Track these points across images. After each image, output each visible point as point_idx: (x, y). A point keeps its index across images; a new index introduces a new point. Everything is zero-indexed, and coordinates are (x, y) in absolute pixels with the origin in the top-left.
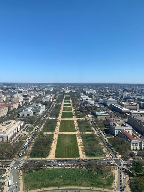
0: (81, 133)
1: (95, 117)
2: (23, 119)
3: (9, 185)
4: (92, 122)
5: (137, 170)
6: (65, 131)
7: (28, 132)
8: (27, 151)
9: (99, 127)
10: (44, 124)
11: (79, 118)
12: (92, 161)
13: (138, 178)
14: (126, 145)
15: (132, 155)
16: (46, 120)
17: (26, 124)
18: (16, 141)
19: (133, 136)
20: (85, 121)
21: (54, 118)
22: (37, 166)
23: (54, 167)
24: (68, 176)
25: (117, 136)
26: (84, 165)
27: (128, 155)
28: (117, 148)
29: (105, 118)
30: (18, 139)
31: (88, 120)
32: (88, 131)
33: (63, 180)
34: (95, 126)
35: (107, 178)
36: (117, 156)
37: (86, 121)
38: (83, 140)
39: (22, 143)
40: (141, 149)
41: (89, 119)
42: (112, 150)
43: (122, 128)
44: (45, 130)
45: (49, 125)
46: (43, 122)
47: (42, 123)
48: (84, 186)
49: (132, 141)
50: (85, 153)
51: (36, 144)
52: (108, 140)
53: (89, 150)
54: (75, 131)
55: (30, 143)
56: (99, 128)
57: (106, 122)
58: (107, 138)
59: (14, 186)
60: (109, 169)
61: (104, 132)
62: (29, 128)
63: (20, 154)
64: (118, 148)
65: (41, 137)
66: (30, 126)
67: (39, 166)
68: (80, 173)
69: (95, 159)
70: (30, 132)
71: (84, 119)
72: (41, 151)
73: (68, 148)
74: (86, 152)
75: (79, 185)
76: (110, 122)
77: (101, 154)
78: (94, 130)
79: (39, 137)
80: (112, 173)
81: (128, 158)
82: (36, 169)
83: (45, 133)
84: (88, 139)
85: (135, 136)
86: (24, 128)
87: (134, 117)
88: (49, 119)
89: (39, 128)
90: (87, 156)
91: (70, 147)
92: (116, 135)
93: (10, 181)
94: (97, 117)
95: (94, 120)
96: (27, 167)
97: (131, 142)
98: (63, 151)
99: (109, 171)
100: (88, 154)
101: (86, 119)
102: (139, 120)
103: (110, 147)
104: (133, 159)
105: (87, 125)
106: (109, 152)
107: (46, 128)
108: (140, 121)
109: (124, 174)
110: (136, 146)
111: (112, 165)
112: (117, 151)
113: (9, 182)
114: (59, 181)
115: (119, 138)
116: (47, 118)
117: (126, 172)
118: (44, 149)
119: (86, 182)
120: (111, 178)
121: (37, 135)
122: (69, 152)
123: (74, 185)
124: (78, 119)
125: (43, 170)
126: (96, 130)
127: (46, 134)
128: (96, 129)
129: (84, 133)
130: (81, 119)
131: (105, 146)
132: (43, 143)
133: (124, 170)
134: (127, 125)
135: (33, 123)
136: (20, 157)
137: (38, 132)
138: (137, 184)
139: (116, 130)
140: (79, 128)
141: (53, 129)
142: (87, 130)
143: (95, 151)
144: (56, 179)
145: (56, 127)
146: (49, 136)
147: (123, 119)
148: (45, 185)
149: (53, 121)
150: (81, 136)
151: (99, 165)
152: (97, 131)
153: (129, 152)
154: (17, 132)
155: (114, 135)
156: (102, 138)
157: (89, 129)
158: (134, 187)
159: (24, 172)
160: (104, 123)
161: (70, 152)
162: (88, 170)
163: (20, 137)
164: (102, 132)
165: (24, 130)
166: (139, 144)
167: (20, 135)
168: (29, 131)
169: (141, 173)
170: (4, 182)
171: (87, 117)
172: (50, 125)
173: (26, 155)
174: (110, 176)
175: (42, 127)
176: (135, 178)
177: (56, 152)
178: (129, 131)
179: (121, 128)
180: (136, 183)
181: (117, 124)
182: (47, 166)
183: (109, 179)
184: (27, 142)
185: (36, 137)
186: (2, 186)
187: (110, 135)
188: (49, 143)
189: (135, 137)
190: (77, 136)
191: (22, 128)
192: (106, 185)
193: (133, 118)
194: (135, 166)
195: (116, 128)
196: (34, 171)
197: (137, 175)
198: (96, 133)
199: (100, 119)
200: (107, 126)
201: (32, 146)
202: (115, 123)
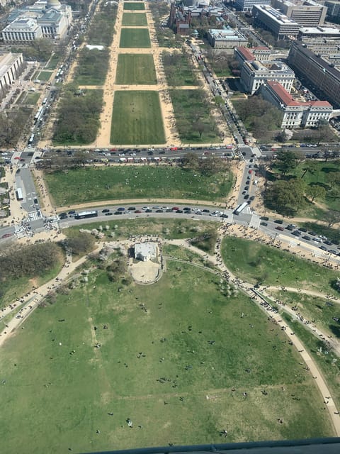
0: (171, 88)
1: (207, 45)
2: (18, 47)
3: (20, 197)
4: (198, 59)
5: (284, 168)
6: (131, 82)
7: (38, 85)
8: (45, 130)
9: (216, 73)
10: (75, 64)
11: (167, 49)
12: (193, 151)
13: (283, 183)
14: (273, 116)
15: (280, 138)
16: (80, 53)
17: (28, 62)
18: (12, 106)
19: (291, 97)
20: (183, 57)
21: (100, 48)
22: (73, 162)
23: (111, 165)
24: (140, 180)
25: (255, 96)
26: (174, 161)
27: (272, 138)
28: (250, 123)
29: (234, 48)
30: (15, 101)
31: (190, 53)
32: (188, 83)
33: (130, 188)
34: (205, 69)
35: (220, 183)
36: (248, 140)
37: (185, 57)
38: (174, 106)
39: (28, 112)
40: (302, 126)
41: (192, 51)
42: (238, 127)
43: (271, 76)
44: (80, 78)
45: (88, 66)
46: (72, 56)
47: (69, 61)
48: (173, 197)
49: (288, 109)
50: (177, 134)
51: (63, 114)
52: (233, 105)
53: (186, 129)
54: (155, 82)
55: (47, 111)
56: (215, 76)
57: (235, 59)
58: (232, 101)
59: (30, 199)
60: (227, 167)
61: (226, 85)
62: (37, 73)
63: (28, 137)
64: (253, 125)
65: (73, 98)
66: (39, 68)
67: (78, 162)
68: (165, 175)
69: (200, 149)
70: (42, 84)
71: (179, 51)
72: (77, 129)
73: (139, 123)
74: (180, 133)
75: (164, 197)
76: (244, 58)
77: (214, 137)
78: (203, 80)
79: (67, 96)
80: (231, 174)
81: (271, 144)
82: (72, 168)
83: (81, 87)
84: (185, 103)
85: (296, 96)
86: (24, 74)
87: (305, 47)
88: (86, 49)
89: (64, 74)
90: (182, 142)
91: (145, 122)
92: (253, 93)
93: (19, 191)
94: (213, 46)
95: (205, 54)
96: (51, 163)
97: (284, 111)
98: (128, 131)
99: (227, 170)
100: (184, 137)
101: (184, 50)
102: (317, 54)
103: (235, 122)
104: (280, 147)
105: (185, 68)
106: (232, 132)
107: (83, 74)
108: (319, 56)
109: (256, 175)
110: (293, 120)
111: (233, 159)
112: (249, 130)
113: (17, 193)
114: (123, 190)
115: (258, 101)
116: (82, 47)
117: (260, 171)
118: (84, 126)
119: (178, 191)
120: (227, 184)
121: (61, 91)
122: (141, 133)
123: (154, 196)
124: (164, 52)
125: (88, 169)
126: (207, 80)
127: (85, 91)
128: (209, 78)
129: (177, 88)
130: (170, 50)
131: (223, 118)
132: (79, 112)
133: (256, 169)
134: (285, 67)
135: (46, 60)
136: (29, 143)
137: (64, 83)
138: (279, 193)
139: (255, 82)
140: (166, 74)
141: (100, 79)
142: (186, 81)
143: (201, 131)
144: (117, 186)
145: (106, 71)
146: (92, 95)
147: (277, 51)
148: (95, 196)
149: (98, 56)
150: (171, 96)
151: (206, 160)
152: (208, 83)
153: (275, 132)
154: (8, 83)
155: (248, 93)
156: (218, 101)
157: (190, 79)
158: (271, 199)
159: (46, 173)
160: (229, 63)
161: (143, 132)
162: (183, 169)
163: (19, 96)
164: (220, 87)
165: (26, 78)
166: (300, 115)
167: (18, 91)
168: (39, 81)
169: (290, 174)
170: (8, 193)
171: (186, 45)
172: (92, 67)
173: (43, 138)
174: (226, 179)
175: (72, 71)
176: (277, 182)
177: (112, 133)
178: (284, 84)
179: (267, 76)
180: (276, 191)
181: (260, 66)
182: (95, 161)
183: (223, 185)
184: (41, 109)
185: (60, 96)
186: (6, 201)
187: (239, 92)
188: (93, 112)
189: (297, 99)
190: (161, 94)
191: (20, 75)
192: (216, 195)
193: (303, 49)
194: (281, 159)
195: (256, 76)
196: (66, 171)
197: (282, 176)
198: (206, 87)
199: (219, 52)
200: (235, 71)
201: (54, 119)
202: (257, 62)
